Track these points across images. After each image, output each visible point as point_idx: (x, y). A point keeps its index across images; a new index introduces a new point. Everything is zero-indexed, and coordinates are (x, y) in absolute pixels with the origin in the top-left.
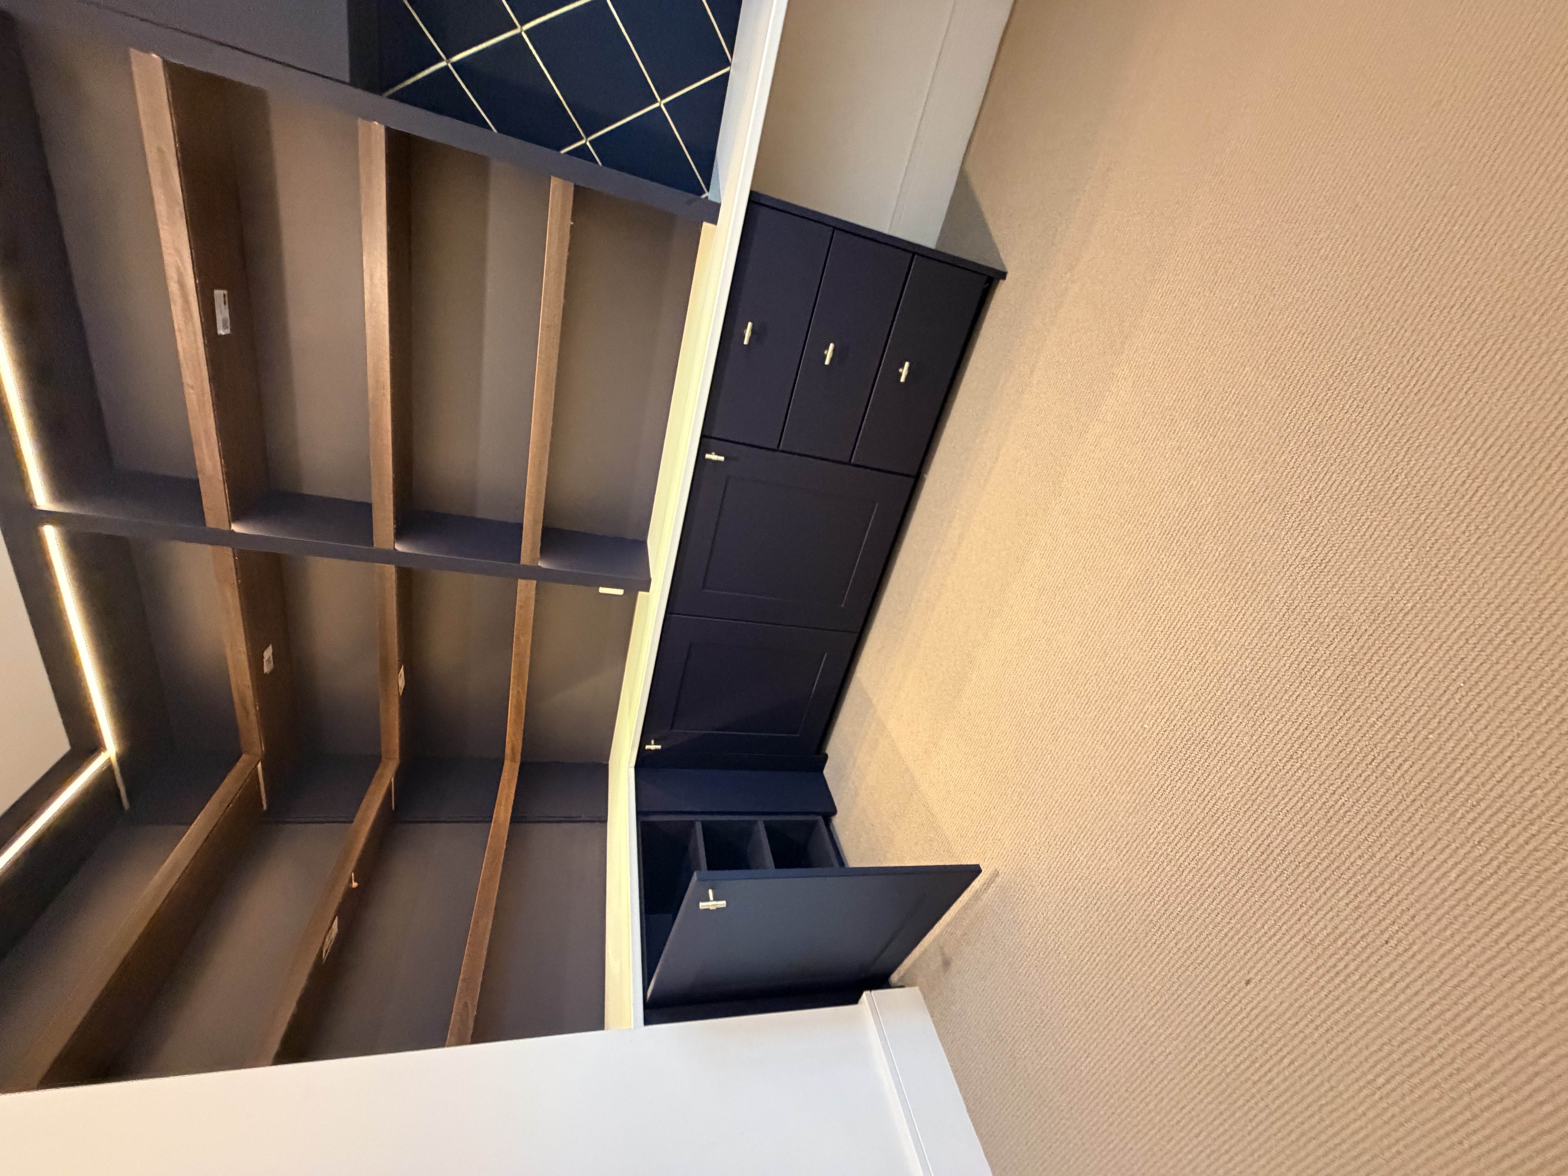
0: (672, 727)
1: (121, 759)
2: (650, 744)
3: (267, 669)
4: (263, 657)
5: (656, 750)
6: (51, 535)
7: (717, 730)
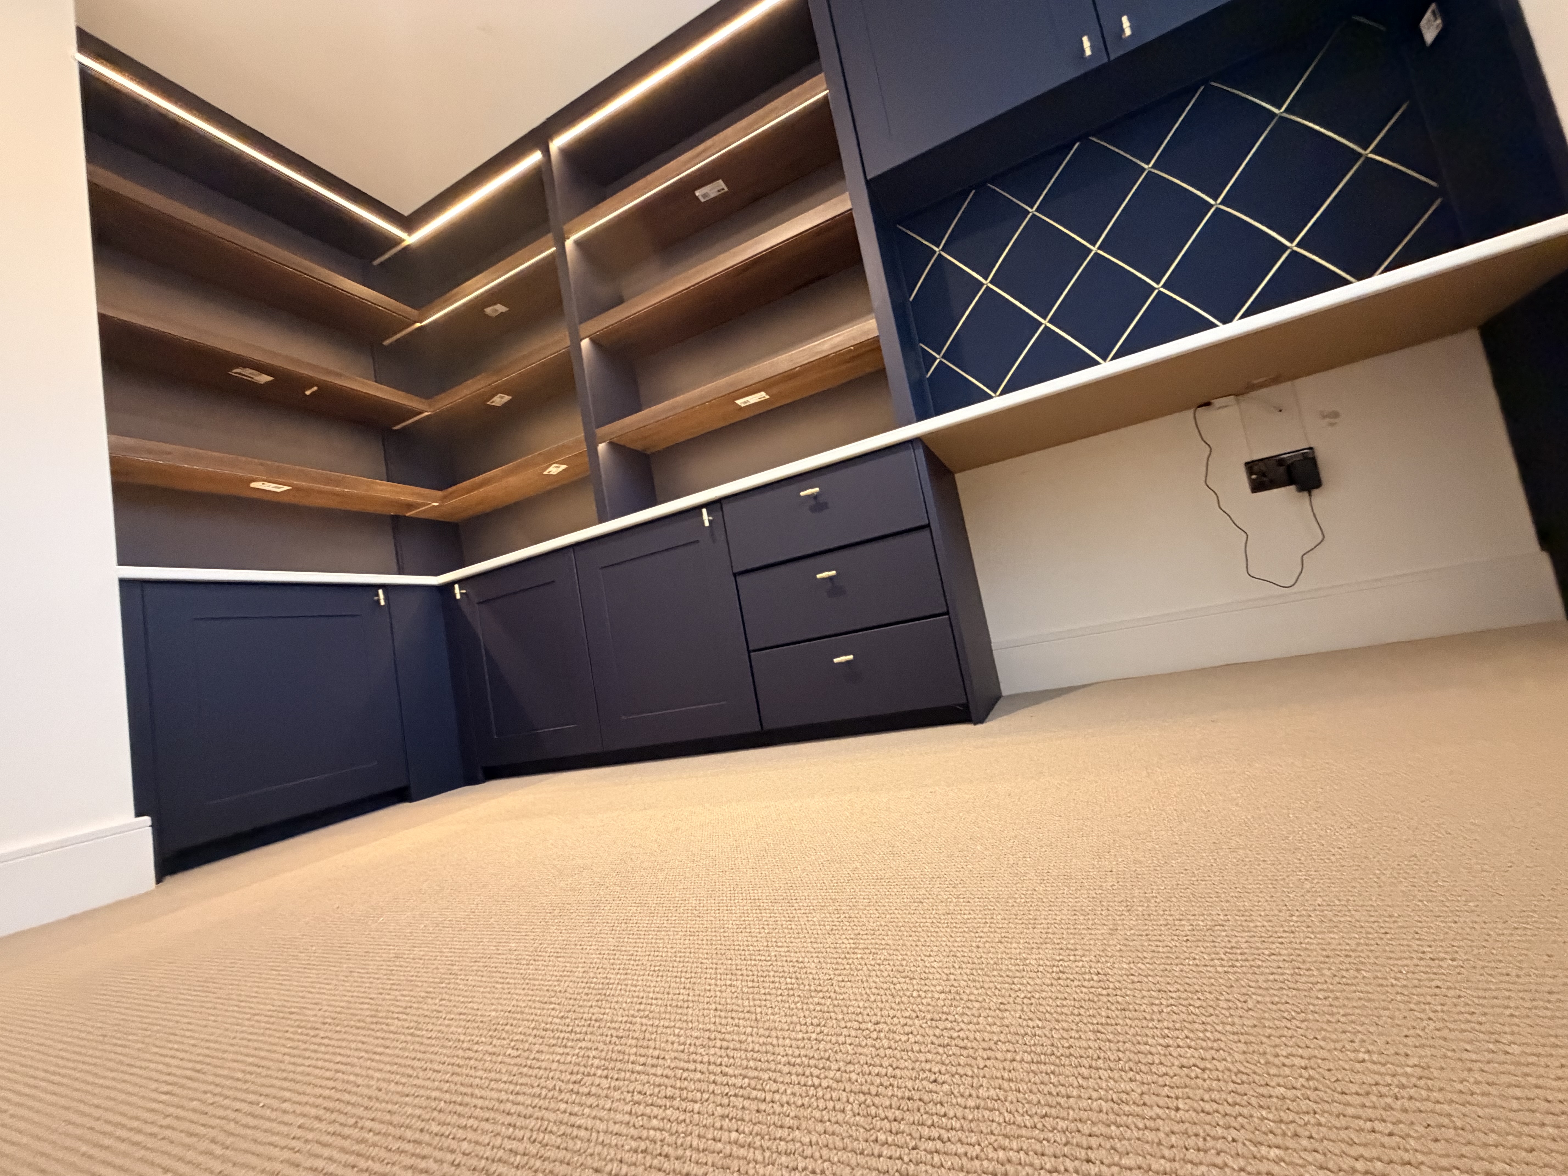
0: (479, 603)
1: (406, 248)
2: (460, 589)
3: (488, 310)
4: (495, 304)
5: (454, 595)
6: (535, 157)
7: (486, 649)
